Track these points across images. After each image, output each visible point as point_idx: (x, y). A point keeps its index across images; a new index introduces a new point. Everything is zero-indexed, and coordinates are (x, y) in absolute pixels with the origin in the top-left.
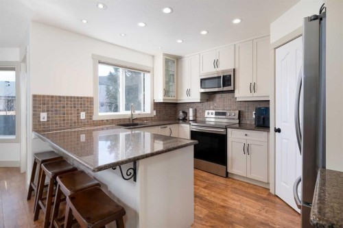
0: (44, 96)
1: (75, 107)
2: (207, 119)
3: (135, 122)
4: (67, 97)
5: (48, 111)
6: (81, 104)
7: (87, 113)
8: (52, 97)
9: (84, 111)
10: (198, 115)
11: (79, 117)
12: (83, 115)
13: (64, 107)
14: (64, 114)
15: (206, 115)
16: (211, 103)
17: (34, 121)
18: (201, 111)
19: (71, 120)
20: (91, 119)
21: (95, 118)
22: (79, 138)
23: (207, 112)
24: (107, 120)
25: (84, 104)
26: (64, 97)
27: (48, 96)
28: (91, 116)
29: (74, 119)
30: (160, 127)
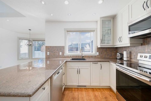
0: (48, 46)
1: (58, 50)
2: (140, 62)
3: (84, 58)
4: (55, 47)
5: (50, 51)
6: (60, 49)
7: (62, 53)
8: (51, 47)
9: (61, 52)
10: (133, 57)
11: (59, 54)
12: (61, 53)
13: (54, 50)
14: (54, 53)
15: (139, 58)
16: (147, 46)
17: (46, 55)
18: (135, 54)
19: (57, 55)
20: (64, 55)
21: (65, 55)
22: (59, 62)
23: (139, 55)
24: (70, 56)
25: (61, 49)
26: (54, 47)
27: (50, 46)
28: (64, 54)
29: (58, 55)
30: (92, 63)
